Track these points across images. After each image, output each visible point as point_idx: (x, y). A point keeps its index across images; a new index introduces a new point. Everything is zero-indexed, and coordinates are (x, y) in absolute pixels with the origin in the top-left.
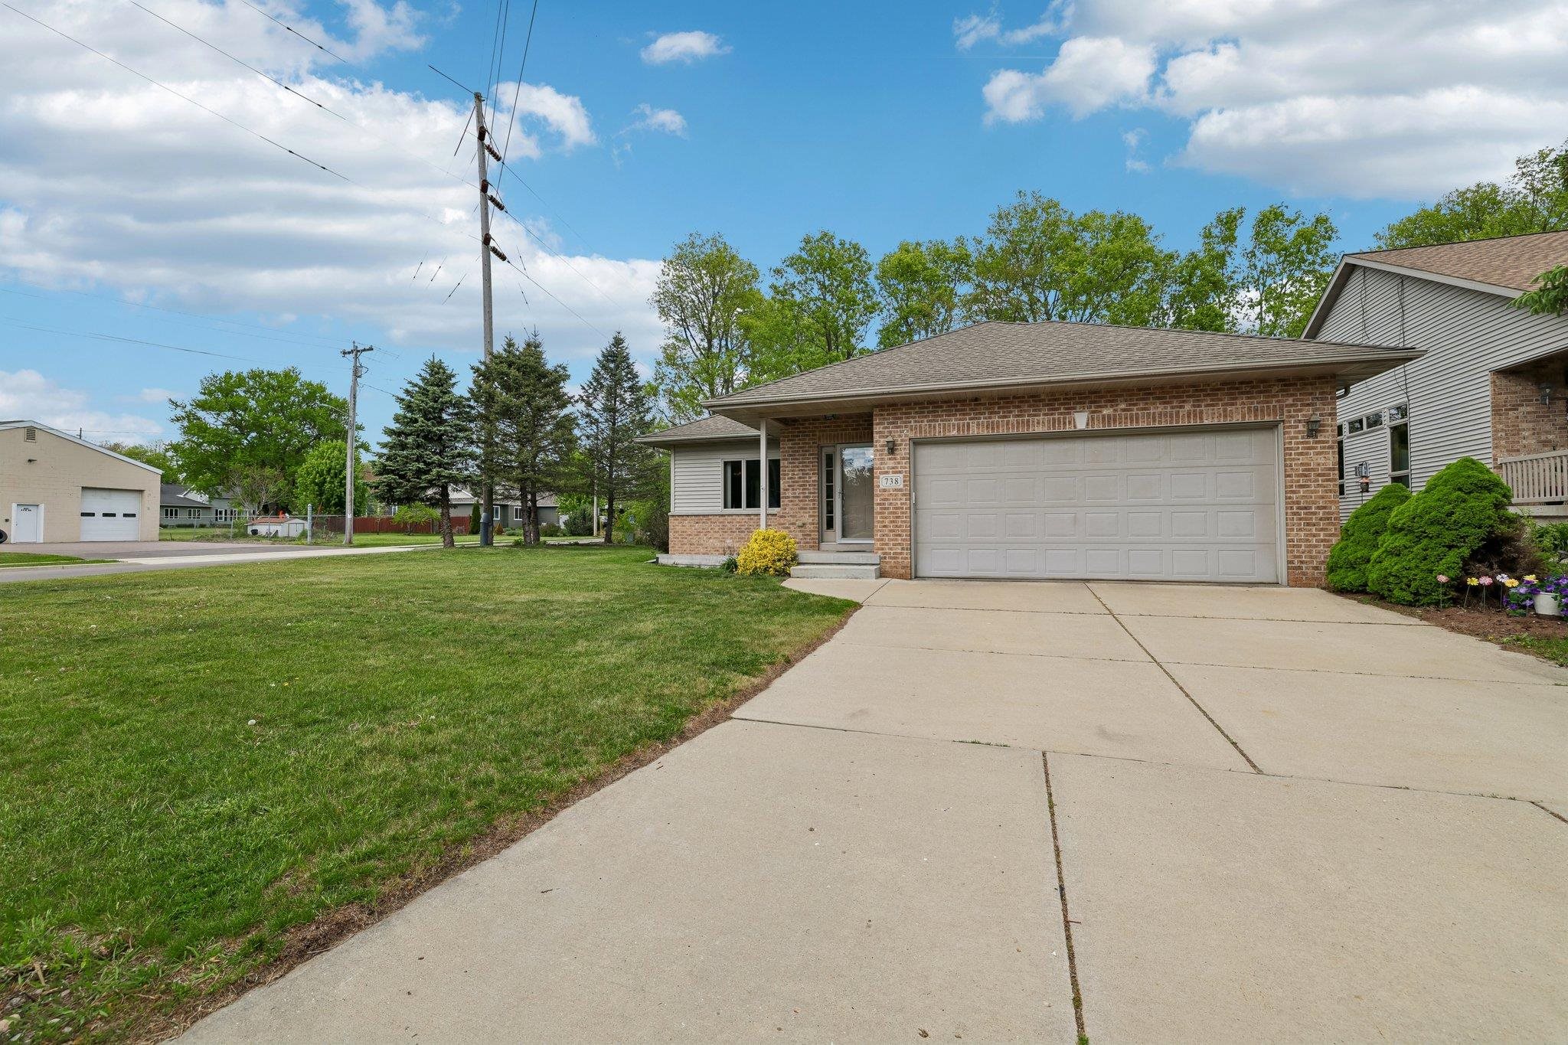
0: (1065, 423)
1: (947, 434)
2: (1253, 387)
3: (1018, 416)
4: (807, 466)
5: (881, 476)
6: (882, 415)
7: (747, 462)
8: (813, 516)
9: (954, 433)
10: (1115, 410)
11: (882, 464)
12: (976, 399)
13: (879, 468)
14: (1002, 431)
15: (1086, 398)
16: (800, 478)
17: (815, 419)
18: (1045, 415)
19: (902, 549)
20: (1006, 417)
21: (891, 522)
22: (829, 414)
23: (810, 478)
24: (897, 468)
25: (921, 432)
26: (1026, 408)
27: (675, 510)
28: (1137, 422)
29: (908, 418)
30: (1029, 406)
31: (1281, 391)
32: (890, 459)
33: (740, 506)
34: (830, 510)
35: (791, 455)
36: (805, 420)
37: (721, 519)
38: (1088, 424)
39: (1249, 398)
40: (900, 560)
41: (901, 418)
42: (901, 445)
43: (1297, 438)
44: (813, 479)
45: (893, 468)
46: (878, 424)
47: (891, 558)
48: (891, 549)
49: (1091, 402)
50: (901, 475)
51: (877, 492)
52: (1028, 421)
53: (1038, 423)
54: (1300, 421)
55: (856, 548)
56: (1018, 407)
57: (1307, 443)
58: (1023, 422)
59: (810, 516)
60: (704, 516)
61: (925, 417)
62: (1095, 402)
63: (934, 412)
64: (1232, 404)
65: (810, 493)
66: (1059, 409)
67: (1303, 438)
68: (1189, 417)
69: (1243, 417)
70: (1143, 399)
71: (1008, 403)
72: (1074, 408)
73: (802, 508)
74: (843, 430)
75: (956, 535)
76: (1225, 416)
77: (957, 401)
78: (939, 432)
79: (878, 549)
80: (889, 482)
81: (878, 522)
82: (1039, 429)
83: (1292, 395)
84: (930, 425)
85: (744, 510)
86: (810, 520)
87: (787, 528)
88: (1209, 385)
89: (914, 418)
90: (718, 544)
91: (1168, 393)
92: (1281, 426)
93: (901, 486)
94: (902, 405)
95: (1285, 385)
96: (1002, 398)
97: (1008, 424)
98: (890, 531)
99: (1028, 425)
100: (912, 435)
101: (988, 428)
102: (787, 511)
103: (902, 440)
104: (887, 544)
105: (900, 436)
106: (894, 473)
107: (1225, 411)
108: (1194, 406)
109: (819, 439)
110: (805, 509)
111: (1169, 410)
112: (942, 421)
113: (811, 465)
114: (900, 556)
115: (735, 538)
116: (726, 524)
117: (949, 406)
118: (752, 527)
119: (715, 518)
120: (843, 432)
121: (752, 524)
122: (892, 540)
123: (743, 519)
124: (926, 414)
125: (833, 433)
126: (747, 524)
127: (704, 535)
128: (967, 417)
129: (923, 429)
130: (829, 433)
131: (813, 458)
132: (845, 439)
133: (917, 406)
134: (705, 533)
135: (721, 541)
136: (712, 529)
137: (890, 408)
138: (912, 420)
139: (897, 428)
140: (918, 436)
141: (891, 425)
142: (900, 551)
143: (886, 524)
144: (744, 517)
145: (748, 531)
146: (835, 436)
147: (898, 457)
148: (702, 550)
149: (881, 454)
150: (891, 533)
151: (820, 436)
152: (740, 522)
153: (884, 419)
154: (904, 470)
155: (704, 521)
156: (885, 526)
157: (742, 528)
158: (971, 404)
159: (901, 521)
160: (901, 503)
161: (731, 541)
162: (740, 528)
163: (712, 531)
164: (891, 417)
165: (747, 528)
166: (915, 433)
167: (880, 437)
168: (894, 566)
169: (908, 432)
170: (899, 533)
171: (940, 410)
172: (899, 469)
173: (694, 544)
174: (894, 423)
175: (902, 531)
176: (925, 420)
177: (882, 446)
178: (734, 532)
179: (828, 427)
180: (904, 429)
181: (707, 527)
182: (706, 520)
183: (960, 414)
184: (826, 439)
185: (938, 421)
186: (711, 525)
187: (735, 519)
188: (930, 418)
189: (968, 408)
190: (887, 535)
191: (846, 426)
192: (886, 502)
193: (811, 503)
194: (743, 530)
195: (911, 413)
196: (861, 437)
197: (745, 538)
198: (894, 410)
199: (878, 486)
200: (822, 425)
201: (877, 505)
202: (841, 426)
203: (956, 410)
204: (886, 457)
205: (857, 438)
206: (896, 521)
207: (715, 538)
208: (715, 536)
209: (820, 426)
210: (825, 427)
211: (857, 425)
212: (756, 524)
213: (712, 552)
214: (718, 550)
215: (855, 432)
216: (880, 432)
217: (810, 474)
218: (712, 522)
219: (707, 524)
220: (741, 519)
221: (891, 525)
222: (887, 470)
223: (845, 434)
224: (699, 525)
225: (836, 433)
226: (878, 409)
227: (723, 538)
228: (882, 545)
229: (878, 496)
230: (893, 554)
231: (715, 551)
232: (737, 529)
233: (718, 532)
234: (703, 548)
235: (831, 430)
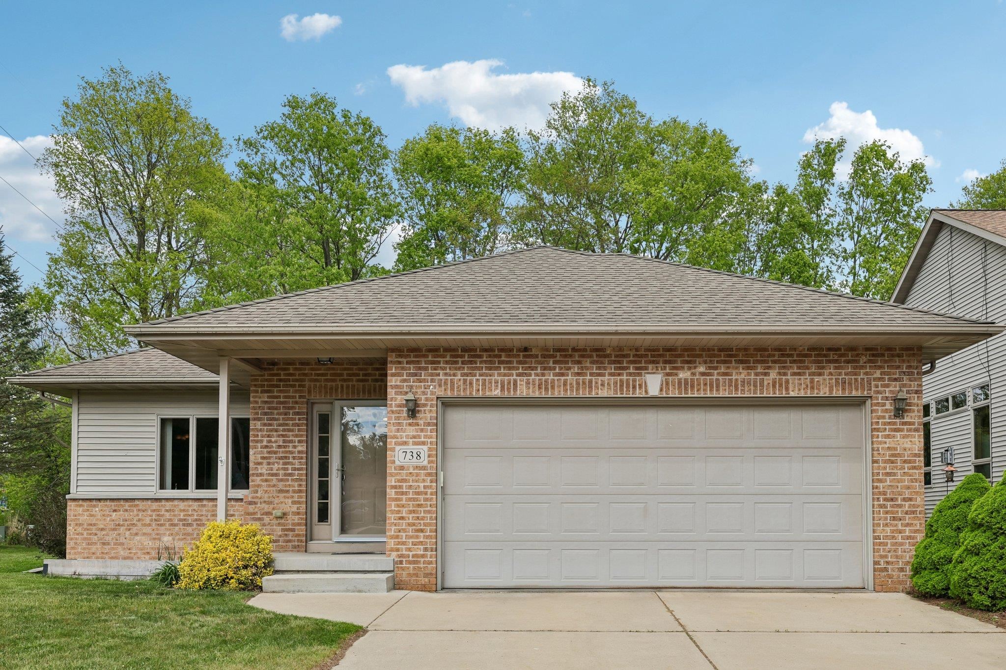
0: (634, 387)
1: (488, 394)
2: (841, 356)
3: (578, 374)
4: (289, 430)
5: (398, 448)
6: (400, 363)
7: (198, 420)
8: (299, 503)
9: (497, 392)
10: (693, 374)
11: (398, 431)
12: (526, 349)
13: (395, 437)
14: (560, 392)
15: (660, 356)
16: (279, 447)
17: (304, 363)
18: (611, 374)
20: (562, 375)
21: (411, 512)
22: (324, 356)
23: (295, 447)
24: (419, 437)
25: (452, 389)
26: (588, 365)
27: (75, 491)
28: (718, 390)
29: (435, 369)
30: (592, 362)
31: (870, 361)
32: (410, 425)
33: (186, 487)
34: (324, 493)
35: (266, 414)
36: (289, 364)
37: (155, 505)
38: (661, 390)
39: (836, 368)
40: (422, 566)
41: (426, 369)
42: (425, 405)
43: (884, 417)
44: (300, 448)
45: (414, 437)
46: (393, 375)
47: (410, 562)
48: (409, 550)
49: (666, 362)
50: (425, 448)
51: (391, 469)
52: (590, 382)
53: (603, 385)
54: (887, 398)
55: (362, 548)
56: (579, 362)
57: (895, 424)
58: (584, 383)
59: (294, 503)
60: (126, 500)
61: (459, 369)
62: (670, 362)
63: (471, 362)
64: (820, 374)
65: (295, 469)
66: (628, 368)
67: (890, 418)
68: (774, 386)
69: (831, 390)
70: (725, 362)
71: (566, 356)
72: (646, 368)
73: (281, 491)
74: (345, 380)
75: (498, 531)
76: (812, 388)
77: (502, 350)
78: (476, 391)
79: (392, 550)
80: (409, 456)
81: (392, 512)
82: (604, 393)
83: (880, 367)
84: (465, 381)
85: (192, 492)
86: (294, 508)
87: (259, 519)
88: (795, 349)
89: (443, 369)
90: (148, 543)
91: (752, 356)
92: (869, 402)
93: (425, 463)
94: (430, 350)
95: (873, 355)
96: (559, 350)
97: (565, 384)
98: (409, 525)
99: (590, 387)
100: (440, 393)
101: (540, 388)
102: (259, 495)
103: (427, 399)
104: (404, 543)
105: (424, 393)
106: (415, 444)
107: (812, 381)
108: (779, 374)
109: (309, 392)
110: (288, 491)
111: (752, 377)
112: (481, 375)
113: (297, 428)
114: (422, 560)
115: (177, 534)
116: (163, 513)
117: (490, 356)
118: (203, 518)
119: (145, 503)
120: (345, 384)
121: (204, 513)
122: (411, 537)
123: (190, 506)
124: (460, 365)
125: (329, 384)
126: (196, 514)
127: (126, 529)
128: (514, 372)
129: (456, 385)
130: (323, 384)
131: (299, 419)
132: (348, 394)
133: (448, 354)
134: (128, 526)
135: (154, 539)
136: (139, 520)
137: (412, 354)
138: (441, 372)
139: (421, 382)
140: (449, 394)
141: (412, 378)
142: (422, 553)
143: (404, 515)
144: (190, 503)
145: (197, 524)
146: (331, 389)
147: (421, 422)
148: (122, 553)
149: (398, 417)
150: (411, 528)
151: (310, 387)
152: (184, 510)
153: (403, 368)
154: (429, 440)
155: (127, 507)
156: (402, 518)
157: (188, 520)
158: (519, 355)
159: (424, 511)
160: (424, 486)
161: (171, 538)
162: (185, 520)
163: (139, 524)
164: (411, 366)
165: (196, 520)
166: (445, 390)
167: (396, 393)
168: (414, 574)
169: (435, 388)
170: (422, 527)
171: (478, 360)
172: (423, 440)
173: (109, 544)
174: (416, 375)
175: (425, 525)
176: (459, 372)
177: (400, 406)
178: (175, 525)
179: (322, 375)
180: (429, 384)
181: (131, 517)
182: (130, 506)
183: (504, 368)
184: (320, 392)
185: (475, 376)
186: (138, 515)
187: (175, 506)
188: (466, 371)
189: (515, 360)
190: (404, 530)
191: (348, 375)
192: (404, 484)
193: (296, 484)
194: (190, 522)
195: (439, 362)
196: (369, 393)
197: (193, 534)
198: (415, 356)
199: (394, 462)
200: (313, 372)
201: (391, 488)
202: (342, 375)
203: (500, 362)
204: (405, 422)
205: (364, 392)
206: (418, 511)
207: (144, 534)
208: (144, 531)
209: (312, 374)
210: (318, 375)
211: (365, 375)
212: (210, 514)
213: (139, 555)
214: (148, 553)
215: (361, 384)
216: (397, 387)
217: (295, 442)
218: (139, 510)
219: (131, 513)
220: (185, 506)
221: (411, 516)
222: (404, 439)
223: (348, 387)
224: (118, 513)
225: (334, 384)
226: (394, 354)
227: (157, 534)
228: (397, 545)
229: (393, 476)
230: (413, 557)
231: (144, 554)
232: (180, 520)
233: (150, 525)
234: (124, 549)
235: (327, 380)
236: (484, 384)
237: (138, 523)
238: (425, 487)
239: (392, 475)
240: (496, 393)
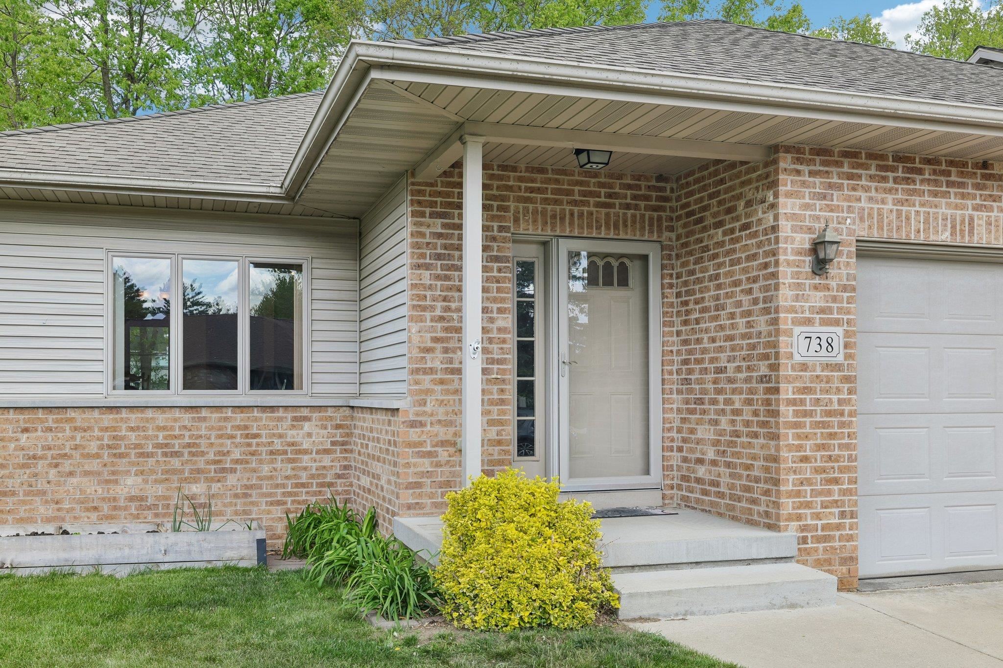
1: (933, 238)
5: (797, 330)
6: (798, 172)
9: (945, 237)
11: (797, 298)
12: (985, 165)
13: (792, 310)
19: (843, 515)
21: (818, 448)
24: (830, 310)
25: (880, 228)
29: (854, 189)
32: (816, 288)
34: (525, 406)
35: (439, 257)
37: (108, 419)
40: (837, 544)
41: (840, 187)
45: (822, 311)
47: (818, 539)
48: (817, 516)
50: (839, 330)
51: (785, 370)
59: (491, 423)
60: (49, 409)
61: (890, 191)
63: (907, 180)
65: (492, 361)
74: (575, 203)
75: (922, 474)
77: (951, 163)
79: (790, 518)
80: (814, 342)
81: (790, 447)
84: (899, 213)
85: (176, 393)
86: (492, 433)
87: (429, 454)
89: (867, 189)
93: (840, 358)
94: (846, 154)
98: (817, 471)
100: (864, 234)
103: (841, 243)
104: (808, 505)
105: (837, 231)
106: (824, 323)
109: (516, 220)
112: (922, 205)
113: (495, 285)
114: (837, 533)
115: (152, 472)
116: (123, 433)
117: (934, 172)
118: (203, 442)
119: (88, 415)
120: (576, 209)
121: (203, 432)
122: (820, 493)
123: (175, 420)
124: (890, 184)
125: (549, 207)
126: (187, 434)
127: (50, 465)
128: (969, 203)
129: (886, 221)
130: (540, 207)
131: (500, 270)
132: (581, 227)
133: (874, 163)
134: (53, 458)
135: (107, 482)
136: (76, 447)
137: (818, 158)
138: (864, 195)
139: (832, 211)
140: (875, 235)
141: (818, 203)
142: (837, 521)
143: (808, 453)
144: (177, 414)
145: (190, 453)
146: (554, 217)
147: (833, 284)
148: (42, 509)
149: (797, 273)
150: (819, 477)
151: (517, 212)
152: (164, 428)
153: (803, 184)
154: (845, 317)
155: (51, 424)
156: (805, 459)
157: (174, 446)
158: (975, 173)
159: (839, 445)
160: (839, 400)
161: (139, 479)
162: (166, 445)
163: (76, 454)
164: (818, 180)
165: (189, 445)
166: (870, 227)
167: (794, 229)
168: (825, 560)
169: (854, 223)
170: (836, 475)
171: (918, 178)
172: (836, 316)
173: (13, 494)
174: (824, 197)
175: (841, 470)
176: (890, 198)
177: (799, 253)
178: (149, 455)
179: (539, 190)
180: (845, 215)
181: (60, 442)
182: (56, 421)
183: (956, 194)
184: (535, 221)
185: (914, 205)
186: (73, 438)
187: (147, 420)
188: (900, 196)
189: (970, 181)
190: (809, 482)
191: (583, 194)
192: (808, 397)
193: (495, 388)
194: (176, 449)
195: (859, 177)
196: (616, 227)
197: (182, 472)
198: (824, 163)
199: (791, 356)
200: (523, 185)
201: (788, 405)
202: (569, 193)
203: (950, 184)
204: (808, 282)
205: (608, 227)
206: (829, 445)
207: (87, 473)
208: (87, 468)
209: (520, 188)
210: (532, 190)
211: (609, 196)
212: (214, 433)
213: (77, 513)
214: (95, 508)
215: (604, 211)
216: (794, 217)
217: (492, 312)
218: (76, 429)
219: (60, 435)
220: (167, 419)
221: (819, 454)
222: (807, 315)
223: (581, 215)
224: (34, 435)
225: (558, 208)
226: (789, 156)
227: (114, 473)
228: (799, 508)
229: (789, 382)
230: (823, 530)
231: (87, 510)
232: (158, 446)
233: (97, 456)
234: (47, 502)
235: (546, 201)
236: (927, 221)
237: (74, 452)
238: (840, 402)
239: (788, 380)
240: (943, 237)
